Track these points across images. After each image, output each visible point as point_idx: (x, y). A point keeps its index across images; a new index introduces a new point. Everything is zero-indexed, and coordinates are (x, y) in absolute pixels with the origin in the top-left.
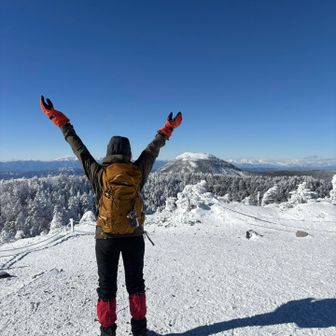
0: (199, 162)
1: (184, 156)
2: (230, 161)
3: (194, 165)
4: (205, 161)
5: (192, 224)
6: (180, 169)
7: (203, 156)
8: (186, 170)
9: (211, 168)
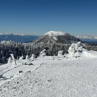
0: (59, 37)
1: (49, 33)
2: (78, 37)
3: (55, 39)
4: (62, 36)
5: (76, 57)
6: (47, 41)
7: (61, 33)
8: (51, 42)
9: (66, 41)
